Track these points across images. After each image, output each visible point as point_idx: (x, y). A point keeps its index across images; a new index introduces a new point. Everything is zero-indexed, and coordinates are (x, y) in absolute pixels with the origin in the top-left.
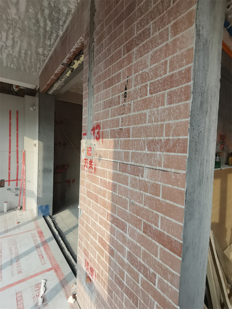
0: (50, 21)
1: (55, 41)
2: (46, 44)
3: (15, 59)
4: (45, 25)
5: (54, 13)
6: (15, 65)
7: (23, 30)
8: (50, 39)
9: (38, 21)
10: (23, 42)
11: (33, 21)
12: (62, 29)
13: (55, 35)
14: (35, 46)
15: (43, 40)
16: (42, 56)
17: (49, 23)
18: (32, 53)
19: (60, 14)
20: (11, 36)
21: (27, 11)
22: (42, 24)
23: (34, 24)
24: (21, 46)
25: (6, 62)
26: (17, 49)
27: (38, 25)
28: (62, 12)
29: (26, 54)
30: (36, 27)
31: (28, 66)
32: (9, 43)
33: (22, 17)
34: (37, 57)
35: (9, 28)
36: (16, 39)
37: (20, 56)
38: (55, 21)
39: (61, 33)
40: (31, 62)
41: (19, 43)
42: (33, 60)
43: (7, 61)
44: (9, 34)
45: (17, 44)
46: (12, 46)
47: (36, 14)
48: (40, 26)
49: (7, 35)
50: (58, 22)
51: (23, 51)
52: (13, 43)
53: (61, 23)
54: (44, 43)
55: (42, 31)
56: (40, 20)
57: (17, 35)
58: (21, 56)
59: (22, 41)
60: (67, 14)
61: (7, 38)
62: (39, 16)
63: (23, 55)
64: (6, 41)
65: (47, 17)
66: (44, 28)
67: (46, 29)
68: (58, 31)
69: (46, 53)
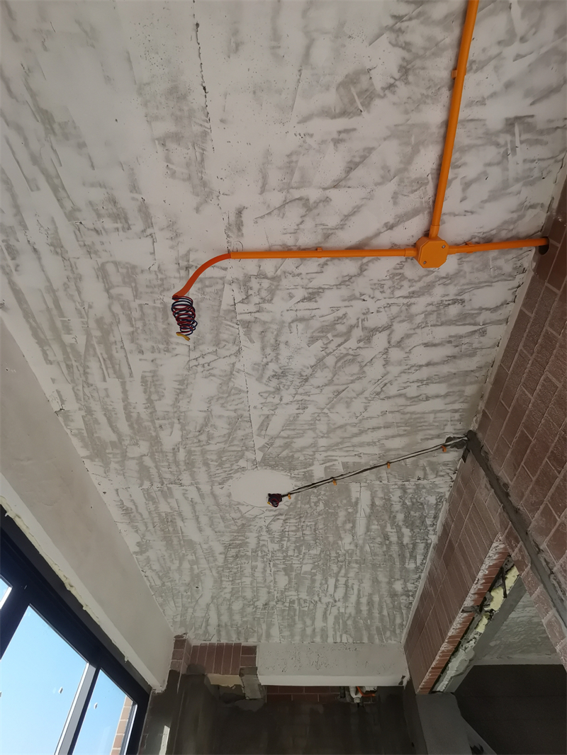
0: (407, 527)
1: (425, 558)
2: (407, 571)
3: (349, 622)
4: (400, 537)
5: (412, 513)
6: (350, 635)
7: (361, 562)
8: (413, 557)
9: (386, 537)
10: (363, 583)
11: (379, 540)
12: (434, 530)
13: (421, 546)
14: (387, 580)
15: (400, 564)
16: (404, 597)
17: (406, 531)
18: (381, 597)
19: (424, 508)
20: (342, 581)
21: (368, 529)
22: (394, 538)
23: (381, 544)
24: (359, 591)
25: (334, 633)
26: (353, 599)
27: (387, 542)
28: (428, 505)
29: (370, 603)
30: (385, 547)
31: (378, 628)
32: (340, 593)
33: (360, 542)
34: (393, 602)
35: (340, 568)
36: (350, 582)
37: (358, 611)
38: (418, 522)
39: (433, 539)
40: (382, 619)
41: (356, 587)
42: (385, 613)
43: (335, 631)
44: (339, 578)
45: (353, 589)
46: (343, 598)
47: (383, 527)
48: (391, 542)
49: (337, 580)
50: (423, 522)
51: (364, 600)
52: (346, 589)
53: (429, 522)
54: (403, 568)
55: (395, 548)
56: (389, 534)
57: (352, 574)
58: (361, 611)
59: (361, 581)
60: (437, 504)
61: (336, 587)
62: (389, 529)
63: (364, 608)
64: (335, 591)
65: (401, 523)
66: (398, 543)
67: (402, 543)
68: (426, 537)
69: (410, 586)
